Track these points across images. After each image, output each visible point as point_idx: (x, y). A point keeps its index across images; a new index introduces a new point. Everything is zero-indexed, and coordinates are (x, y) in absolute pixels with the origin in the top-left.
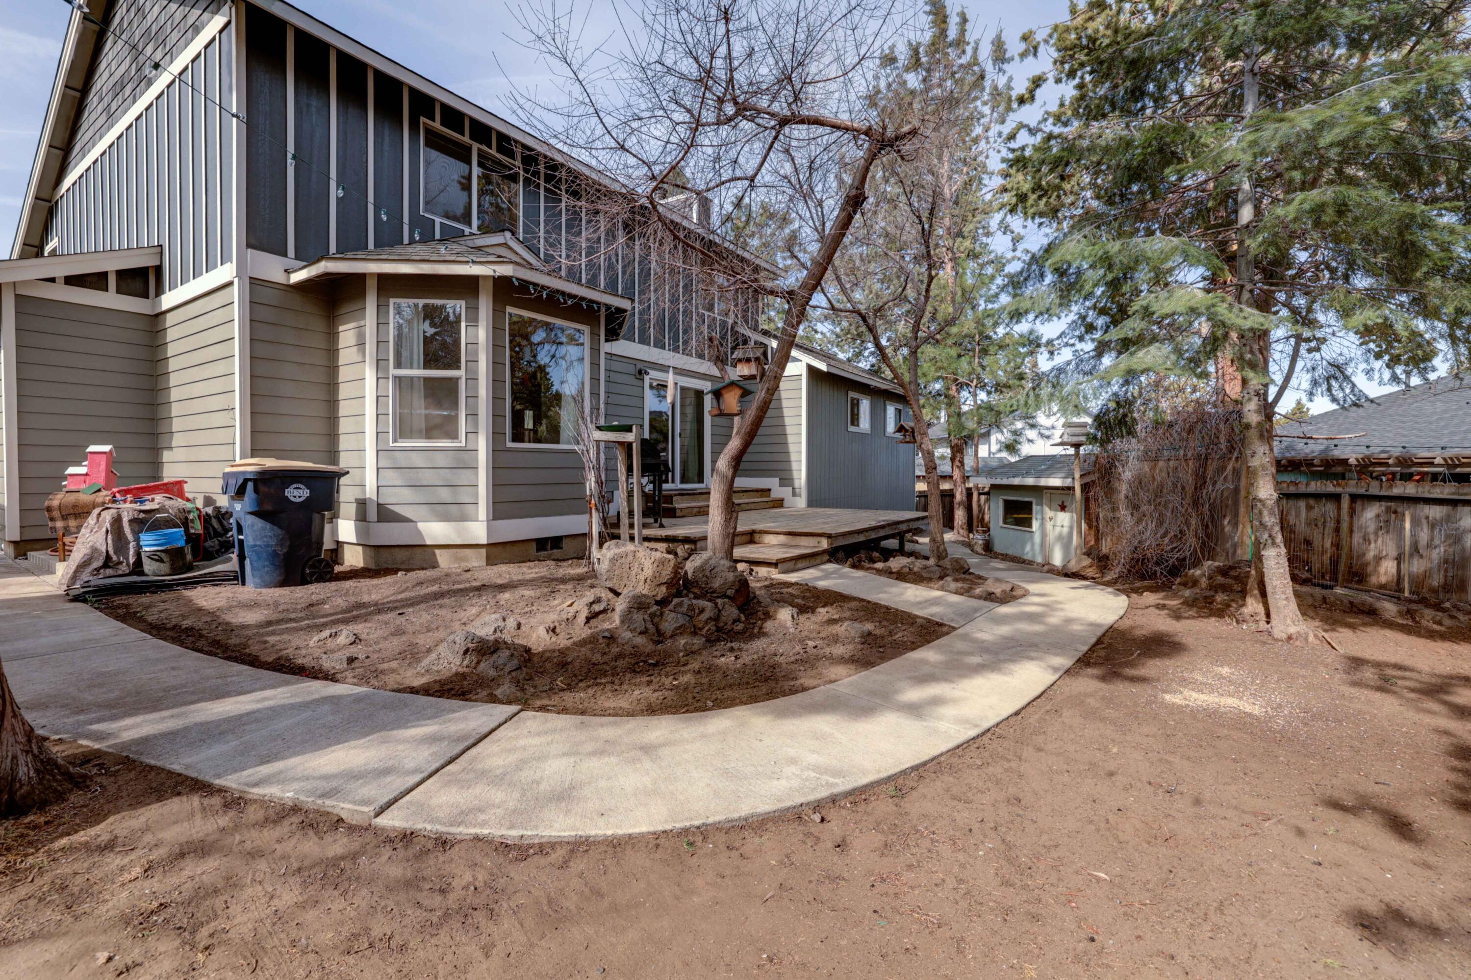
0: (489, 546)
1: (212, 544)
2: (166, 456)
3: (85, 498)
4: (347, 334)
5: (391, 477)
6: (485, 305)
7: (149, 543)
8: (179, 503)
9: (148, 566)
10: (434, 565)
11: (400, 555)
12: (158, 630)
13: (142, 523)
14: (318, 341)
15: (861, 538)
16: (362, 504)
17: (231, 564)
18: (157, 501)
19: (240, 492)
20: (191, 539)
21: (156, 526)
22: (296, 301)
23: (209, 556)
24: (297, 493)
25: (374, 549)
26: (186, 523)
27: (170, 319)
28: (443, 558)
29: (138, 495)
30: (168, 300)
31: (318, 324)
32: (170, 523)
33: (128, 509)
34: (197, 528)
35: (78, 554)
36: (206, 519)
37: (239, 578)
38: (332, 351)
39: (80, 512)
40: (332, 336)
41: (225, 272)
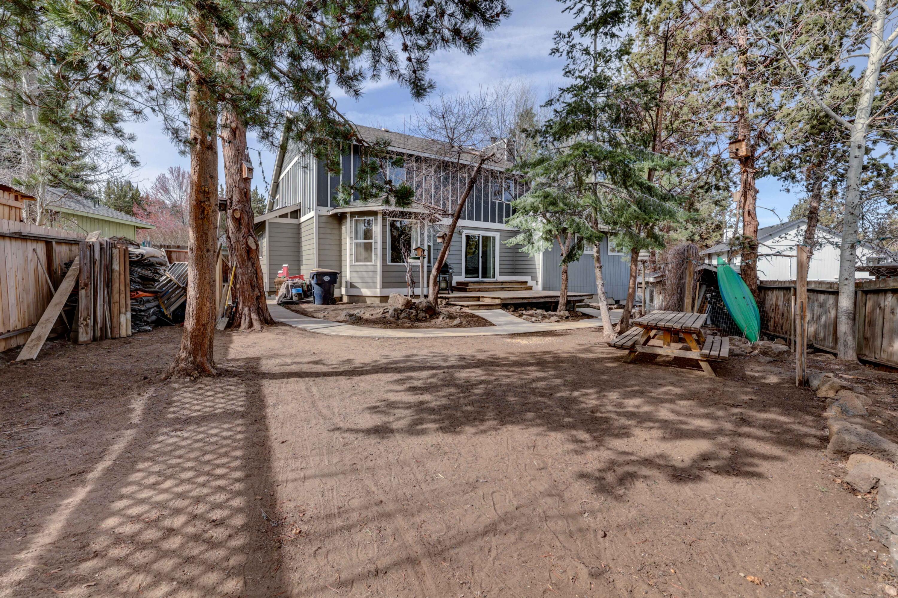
0: (381, 297)
1: (309, 293)
2: (302, 267)
3: (282, 279)
4: (343, 228)
5: (354, 274)
6: (380, 218)
7: (294, 292)
8: (301, 281)
9: (294, 298)
10: (365, 302)
11: (356, 299)
12: (293, 311)
13: (294, 286)
14: (337, 232)
15: (525, 301)
16: (346, 282)
17: (311, 299)
18: (297, 280)
19: (313, 278)
20: (303, 291)
21: (296, 287)
22: (331, 219)
23: (308, 296)
24: (327, 278)
25: (350, 296)
26: (303, 287)
27: (303, 225)
28: (369, 301)
29: (293, 278)
30: (303, 219)
31: (336, 226)
32: (298, 286)
33: (290, 282)
34: (305, 288)
35: (280, 295)
36: (308, 286)
37: (313, 302)
38: (340, 234)
39: (280, 283)
40: (340, 230)
41: (312, 214)
